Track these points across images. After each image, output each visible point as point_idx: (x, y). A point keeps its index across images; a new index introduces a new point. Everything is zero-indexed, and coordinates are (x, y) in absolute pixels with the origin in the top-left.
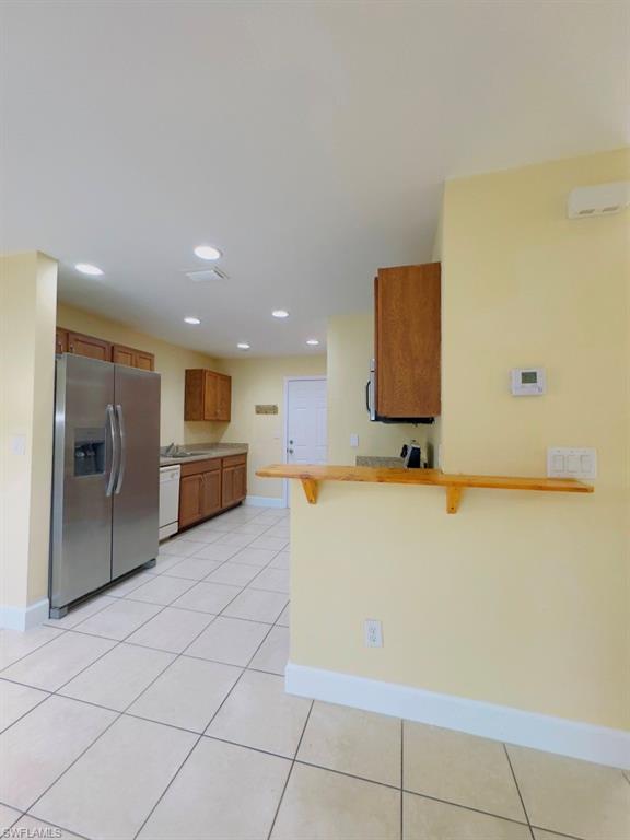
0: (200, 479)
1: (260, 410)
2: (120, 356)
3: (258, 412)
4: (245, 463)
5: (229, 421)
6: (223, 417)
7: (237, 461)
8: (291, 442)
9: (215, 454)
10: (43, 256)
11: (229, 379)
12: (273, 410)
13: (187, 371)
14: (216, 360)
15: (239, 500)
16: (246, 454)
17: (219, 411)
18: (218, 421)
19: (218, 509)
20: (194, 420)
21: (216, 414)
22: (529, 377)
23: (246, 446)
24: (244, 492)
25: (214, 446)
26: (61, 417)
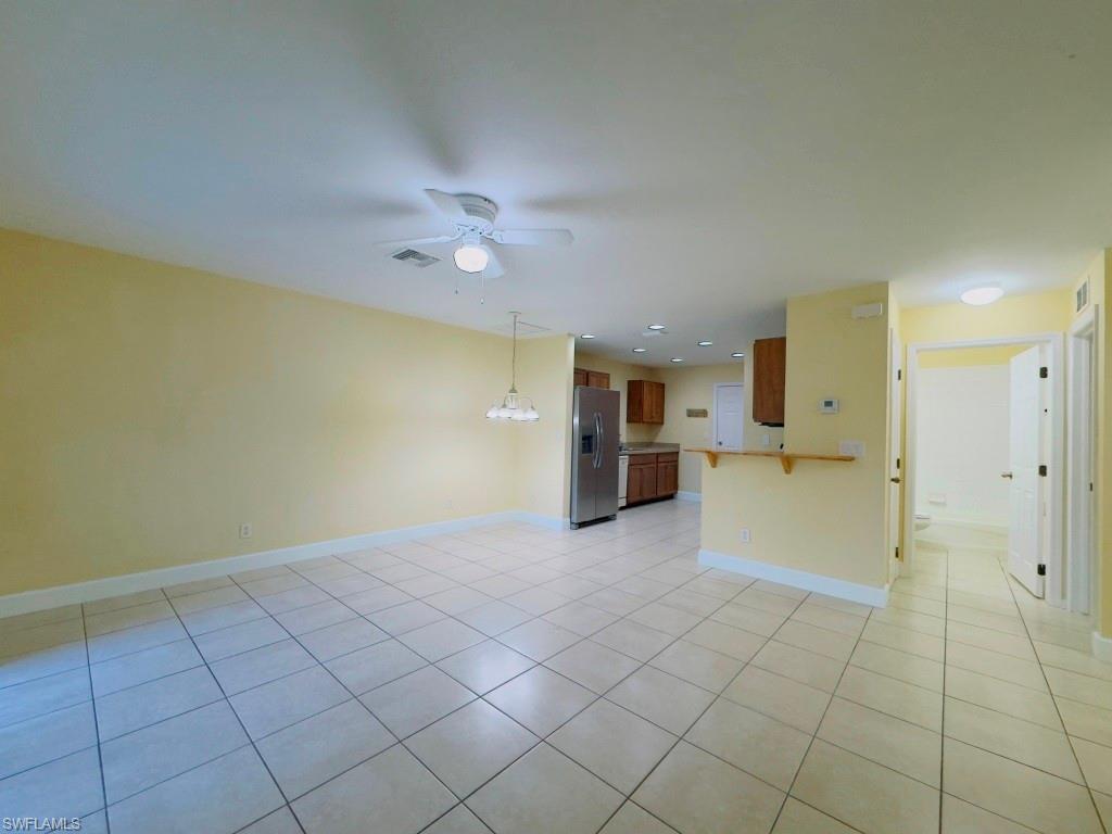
0: (641, 469)
1: (691, 413)
2: (593, 380)
3: (689, 416)
4: (677, 461)
5: (662, 423)
6: (658, 420)
7: (670, 458)
8: (720, 443)
9: (650, 451)
10: (570, 335)
11: (663, 385)
12: (704, 413)
13: (629, 382)
14: (651, 370)
15: (671, 492)
16: (678, 453)
17: (654, 414)
18: (653, 423)
19: (654, 496)
20: (634, 422)
21: (652, 417)
22: (829, 404)
23: (678, 445)
24: (676, 487)
25: (650, 444)
26: (576, 420)
